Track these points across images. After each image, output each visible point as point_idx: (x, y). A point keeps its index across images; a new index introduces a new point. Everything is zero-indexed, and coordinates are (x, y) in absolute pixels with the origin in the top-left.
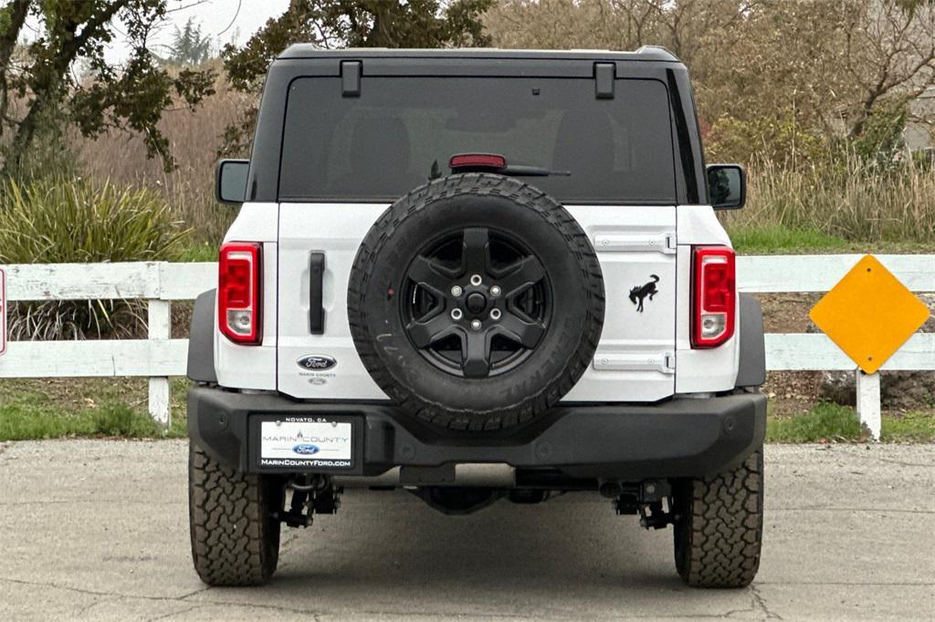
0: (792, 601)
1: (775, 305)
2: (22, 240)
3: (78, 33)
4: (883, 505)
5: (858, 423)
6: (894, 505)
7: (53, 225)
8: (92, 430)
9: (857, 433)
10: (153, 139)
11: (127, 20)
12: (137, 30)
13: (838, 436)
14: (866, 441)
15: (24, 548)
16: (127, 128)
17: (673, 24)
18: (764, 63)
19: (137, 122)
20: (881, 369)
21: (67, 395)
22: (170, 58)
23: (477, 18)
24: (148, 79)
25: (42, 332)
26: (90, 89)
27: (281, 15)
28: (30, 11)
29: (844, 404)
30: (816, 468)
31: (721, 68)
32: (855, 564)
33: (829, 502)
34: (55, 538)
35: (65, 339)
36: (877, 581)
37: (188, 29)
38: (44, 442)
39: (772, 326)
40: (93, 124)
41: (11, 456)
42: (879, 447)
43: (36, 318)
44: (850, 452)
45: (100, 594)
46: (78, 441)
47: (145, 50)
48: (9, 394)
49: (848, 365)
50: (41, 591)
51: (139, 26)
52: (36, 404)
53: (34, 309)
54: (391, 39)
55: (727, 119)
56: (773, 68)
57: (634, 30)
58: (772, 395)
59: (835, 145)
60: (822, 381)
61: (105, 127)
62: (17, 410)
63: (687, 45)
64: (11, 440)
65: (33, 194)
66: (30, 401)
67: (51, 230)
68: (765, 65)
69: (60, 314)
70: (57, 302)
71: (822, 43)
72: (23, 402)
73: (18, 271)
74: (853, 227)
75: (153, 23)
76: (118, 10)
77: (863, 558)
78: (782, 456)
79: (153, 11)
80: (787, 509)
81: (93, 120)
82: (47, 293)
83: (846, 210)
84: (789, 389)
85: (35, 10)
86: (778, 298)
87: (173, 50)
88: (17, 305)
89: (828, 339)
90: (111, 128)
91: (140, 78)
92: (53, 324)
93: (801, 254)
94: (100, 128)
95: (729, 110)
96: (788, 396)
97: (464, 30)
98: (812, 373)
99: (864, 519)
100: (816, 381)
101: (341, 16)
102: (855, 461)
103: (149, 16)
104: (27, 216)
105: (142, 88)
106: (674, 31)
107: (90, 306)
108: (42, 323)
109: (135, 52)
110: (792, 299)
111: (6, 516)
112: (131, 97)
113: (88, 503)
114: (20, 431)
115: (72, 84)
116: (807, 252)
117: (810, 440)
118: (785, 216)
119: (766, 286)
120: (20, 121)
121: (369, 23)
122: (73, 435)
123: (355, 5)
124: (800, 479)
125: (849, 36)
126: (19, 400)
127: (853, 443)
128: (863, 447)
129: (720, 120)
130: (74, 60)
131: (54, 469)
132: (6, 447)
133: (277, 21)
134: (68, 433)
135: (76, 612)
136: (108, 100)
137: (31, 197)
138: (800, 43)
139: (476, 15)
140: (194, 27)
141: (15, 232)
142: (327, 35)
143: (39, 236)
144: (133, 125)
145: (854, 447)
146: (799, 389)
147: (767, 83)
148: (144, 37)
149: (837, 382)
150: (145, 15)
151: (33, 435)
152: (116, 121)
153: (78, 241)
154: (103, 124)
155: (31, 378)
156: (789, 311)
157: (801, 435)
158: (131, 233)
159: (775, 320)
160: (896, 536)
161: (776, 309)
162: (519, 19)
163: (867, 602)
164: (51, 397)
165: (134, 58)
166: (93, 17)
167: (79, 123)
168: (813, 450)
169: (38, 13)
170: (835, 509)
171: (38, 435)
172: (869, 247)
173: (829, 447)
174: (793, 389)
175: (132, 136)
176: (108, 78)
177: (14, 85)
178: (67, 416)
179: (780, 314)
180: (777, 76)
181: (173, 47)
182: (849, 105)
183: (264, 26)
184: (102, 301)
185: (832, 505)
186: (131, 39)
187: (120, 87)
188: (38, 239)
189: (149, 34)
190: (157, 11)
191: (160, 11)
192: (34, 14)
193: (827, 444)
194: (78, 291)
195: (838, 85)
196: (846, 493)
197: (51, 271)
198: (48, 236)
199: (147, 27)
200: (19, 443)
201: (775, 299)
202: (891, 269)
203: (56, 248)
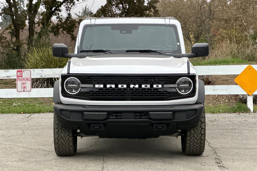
0: (224, 153)
1: (228, 78)
2: (36, 63)
3: (53, 10)
4: (251, 129)
5: (247, 108)
6: (254, 129)
7: (44, 59)
8: (53, 111)
9: (247, 110)
10: (72, 37)
11: (65, 6)
12: (68, 9)
13: (242, 111)
14: (249, 113)
15: (33, 140)
16: (66, 34)
17: (209, 6)
18: (231, 15)
19: (68, 32)
20: (253, 94)
21: (47, 102)
22: (81, 15)
23: (155, 5)
24: (71, 21)
25: (42, 86)
26: (56, 24)
27: (105, 5)
28: (41, 5)
29: (244, 103)
30: (235, 119)
31: (221, 17)
32: (241, 143)
33: (237, 128)
34: (41, 138)
35: (47, 88)
36: (246, 148)
37: (86, 8)
38: (41, 114)
39: (227, 83)
40: (57, 33)
41: (32, 117)
42: (252, 114)
43: (40, 82)
44: (245, 115)
45: (50, 151)
46: (49, 114)
47: (70, 14)
48: (33, 102)
49: (245, 93)
50: (36, 151)
51: (68, 8)
52: (40, 104)
53: (40, 80)
54: (132, 11)
55: (222, 30)
56: (234, 17)
57: (199, 7)
58: (227, 101)
59: (246, 37)
60: (239, 97)
61: (60, 34)
62: (35, 106)
63: (213, 11)
64: (32, 113)
65: (39, 51)
66: (38, 103)
67: (44, 60)
68: (232, 16)
69: (46, 81)
70: (45, 78)
71: (247, 10)
72: (36, 104)
73: (34, 71)
74: (250, 58)
75: (72, 7)
76: (63, 4)
77: (244, 142)
78: (227, 116)
79: (72, 4)
80: (226, 130)
81: (57, 32)
82: (41, 76)
83: (248, 53)
84: (231, 99)
85: (42, 4)
86: (229, 76)
87: (82, 13)
88: (35, 79)
89: (239, 87)
90: (61, 34)
91: (69, 21)
92: (44, 84)
93: (236, 65)
94: (59, 34)
95: (222, 28)
96: (231, 101)
97: (151, 8)
98: (237, 95)
99: (246, 132)
100: (238, 97)
101: (120, 5)
102: (245, 118)
103: (71, 5)
104: (38, 57)
105: (69, 24)
106: (210, 7)
107: (54, 79)
108: (42, 84)
109: (67, 14)
110: (233, 76)
111: (29, 132)
112: (67, 26)
113: (50, 129)
114: (35, 111)
115: (52, 23)
116: (238, 64)
117: (235, 112)
118: (233, 55)
119: (223, 73)
120: (38, 32)
121: (127, 6)
122: (48, 112)
123: (123, 2)
124: (231, 122)
125: (254, 8)
126: (36, 103)
127: (246, 113)
128: (248, 114)
129: (220, 30)
130: (52, 17)
131: (42, 121)
132: (31, 115)
133: (103, 6)
134: (47, 111)
135: (44, 156)
136: (61, 27)
137: (39, 52)
138: (241, 10)
139: (155, 4)
140: (87, 7)
141: (35, 61)
142: (116, 10)
143: (41, 62)
144: (67, 33)
145: (246, 114)
146: (234, 99)
147: (232, 21)
148: (70, 11)
149: (243, 97)
150: (70, 5)
151: (38, 112)
152: (63, 32)
153: (50, 63)
154: (59, 33)
155: (39, 98)
156: (232, 79)
157: (233, 111)
158: (64, 61)
159: (228, 82)
160: (253, 136)
161: (228, 79)
162: (170, 5)
163: (243, 153)
164: (44, 102)
165: (67, 16)
166: (57, 6)
167: (53, 33)
168: (235, 115)
169: (43, 5)
170: (239, 130)
171: (39, 112)
172: (254, 63)
173: (239, 114)
174: (232, 99)
175: (67, 36)
176: (61, 21)
177: (37, 23)
178: (47, 107)
179: (230, 80)
180: (235, 19)
181: (82, 12)
182: (254, 26)
183: (100, 7)
184: (57, 78)
185: (238, 129)
186: (66, 11)
187: (64, 23)
188: (40, 62)
189: (71, 10)
190: (73, 4)
191: (74, 4)
192: (42, 5)
193: (239, 113)
194: (49, 75)
195: (251, 21)
196: (242, 126)
197: (42, 70)
198: (43, 62)
199: (70, 8)
200: (34, 114)
201: (228, 76)
202: (255, 69)
203: (45, 65)
